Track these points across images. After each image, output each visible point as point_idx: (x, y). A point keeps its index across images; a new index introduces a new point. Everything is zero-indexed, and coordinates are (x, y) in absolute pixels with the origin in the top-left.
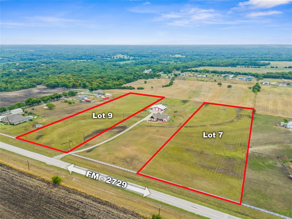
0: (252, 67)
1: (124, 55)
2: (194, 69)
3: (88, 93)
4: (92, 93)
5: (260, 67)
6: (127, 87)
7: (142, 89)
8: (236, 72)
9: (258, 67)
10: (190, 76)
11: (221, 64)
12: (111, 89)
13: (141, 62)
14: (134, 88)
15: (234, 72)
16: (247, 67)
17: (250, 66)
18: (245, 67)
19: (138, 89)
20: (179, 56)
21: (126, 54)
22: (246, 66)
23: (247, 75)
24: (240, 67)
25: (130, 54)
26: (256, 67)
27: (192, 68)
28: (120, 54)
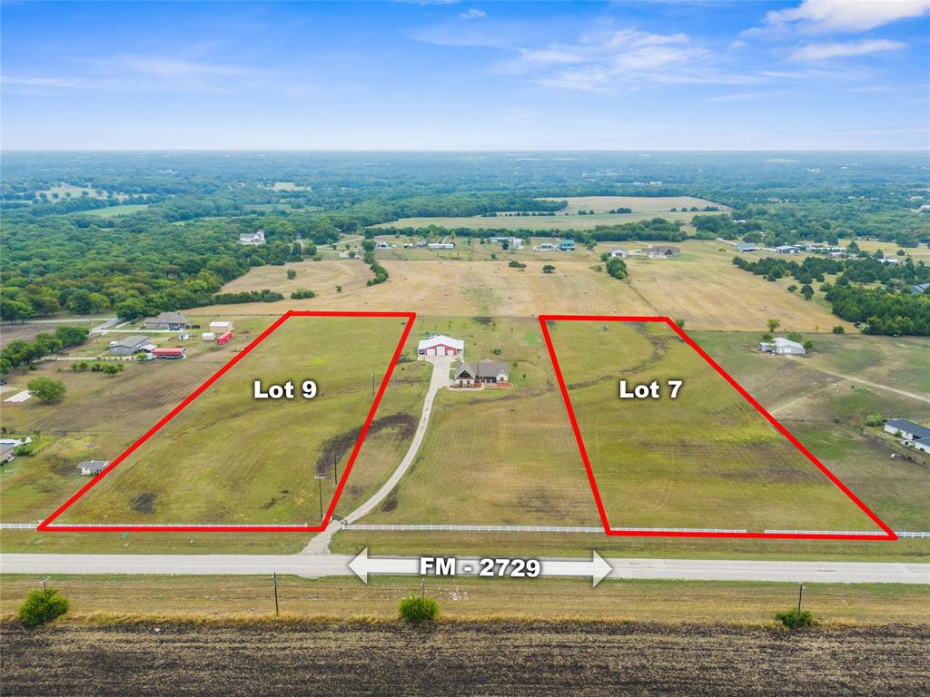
0: (534, 215)
1: (84, 187)
2: (385, 226)
3: (120, 329)
4: (143, 328)
5: (554, 215)
6: (256, 293)
7: (309, 295)
8: (521, 231)
9: (549, 215)
10: (405, 247)
11: (455, 210)
12: (195, 307)
13: (180, 211)
14: (280, 297)
15: (514, 230)
16: (523, 215)
17: (531, 213)
18: (519, 215)
19: (297, 296)
20: (289, 187)
21: (89, 184)
22: (521, 213)
23: (550, 236)
24: (506, 215)
25: (108, 181)
26: (543, 215)
27: (380, 223)
28: (63, 183)
